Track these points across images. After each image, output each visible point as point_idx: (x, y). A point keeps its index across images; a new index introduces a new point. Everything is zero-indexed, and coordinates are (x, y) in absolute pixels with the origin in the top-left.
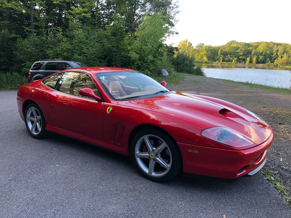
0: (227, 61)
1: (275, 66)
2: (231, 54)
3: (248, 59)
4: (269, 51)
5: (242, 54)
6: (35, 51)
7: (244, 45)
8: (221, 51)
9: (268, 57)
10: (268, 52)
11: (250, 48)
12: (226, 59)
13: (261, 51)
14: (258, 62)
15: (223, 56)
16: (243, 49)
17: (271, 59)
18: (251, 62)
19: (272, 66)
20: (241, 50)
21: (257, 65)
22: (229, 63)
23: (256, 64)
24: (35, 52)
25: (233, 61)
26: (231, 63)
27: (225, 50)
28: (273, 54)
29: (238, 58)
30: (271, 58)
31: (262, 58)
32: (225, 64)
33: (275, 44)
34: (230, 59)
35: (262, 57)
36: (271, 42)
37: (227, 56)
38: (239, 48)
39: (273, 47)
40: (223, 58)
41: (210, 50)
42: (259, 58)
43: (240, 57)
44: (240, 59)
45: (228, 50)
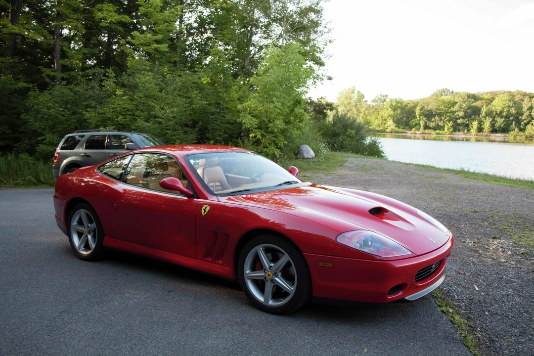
0: (434, 129)
1: (527, 137)
2: (440, 115)
3: (475, 124)
4: (515, 109)
5: (461, 114)
6: (63, 113)
7: (466, 97)
8: (421, 109)
9: (513, 120)
10: (514, 111)
11: (478, 104)
12: (432, 125)
13: (499, 109)
14: (494, 130)
15: (424, 119)
16: (464, 105)
17: (520, 124)
18: (480, 129)
19: (521, 138)
20: (461, 108)
21: (492, 136)
22: (438, 131)
23: (491, 134)
24: (63, 115)
25: (446, 129)
26: (441, 132)
27: (430, 107)
28: (522, 114)
29: (455, 122)
30: (518, 122)
31: (503, 123)
32: (430, 134)
33: (525, 95)
34: (440, 124)
35: (502, 120)
36: (518, 91)
37: (433, 119)
38: (457, 103)
39: (523, 100)
40: (426, 123)
41: (398, 107)
42: (497, 122)
43: (459, 121)
44: (459, 125)
45: (434, 107)
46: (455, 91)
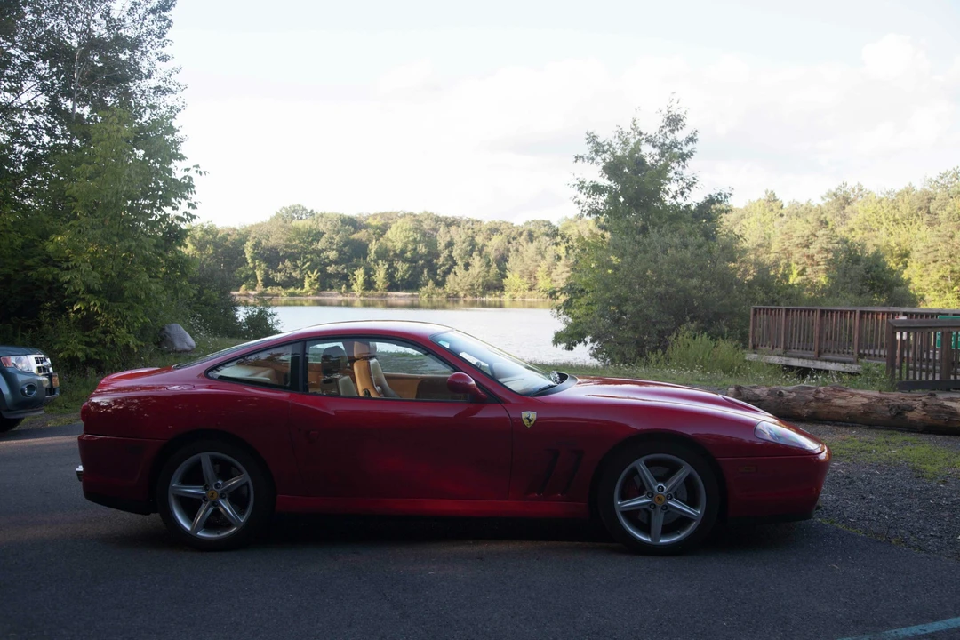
0: (285, 285)
1: (448, 296)
2: (293, 257)
3: (360, 274)
4: (426, 246)
5: (333, 255)
7: (340, 222)
8: (255, 246)
9: (423, 266)
10: (424, 250)
11: (361, 235)
12: (279, 277)
13: (399, 246)
14: (393, 286)
15: (263, 265)
16: (337, 239)
17: (436, 274)
18: (369, 284)
19: (439, 299)
20: (331, 243)
21: (391, 296)
22: (291, 290)
23: (389, 293)
25: (307, 284)
26: (298, 291)
27: (273, 242)
28: (438, 256)
29: (323, 271)
30: (433, 269)
31: (407, 271)
32: (277, 295)
33: (438, 220)
34: (294, 274)
35: (406, 266)
36: (426, 212)
37: (280, 266)
38: (324, 233)
39: (436, 230)
40: (266, 273)
41: (207, 242)
42: (396, 269)
43: (330, 269)
44: (331, 276)
45: (281, 241)
46: (318, 210)
